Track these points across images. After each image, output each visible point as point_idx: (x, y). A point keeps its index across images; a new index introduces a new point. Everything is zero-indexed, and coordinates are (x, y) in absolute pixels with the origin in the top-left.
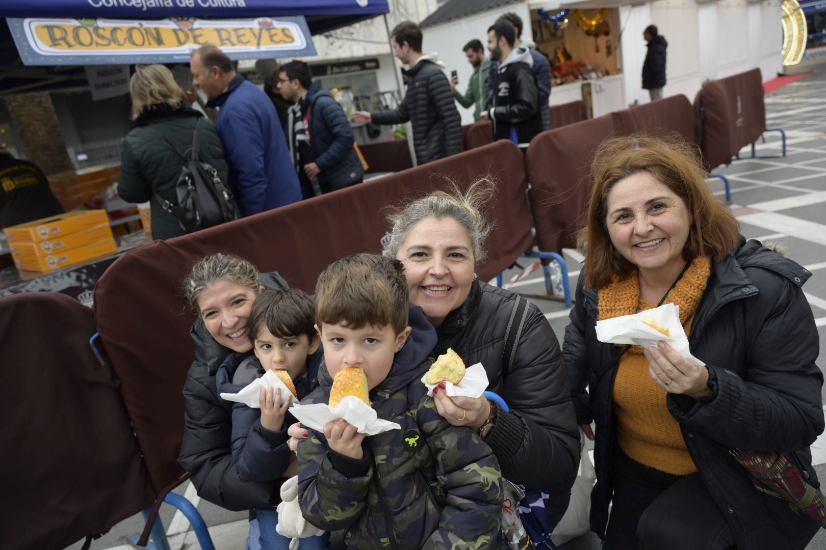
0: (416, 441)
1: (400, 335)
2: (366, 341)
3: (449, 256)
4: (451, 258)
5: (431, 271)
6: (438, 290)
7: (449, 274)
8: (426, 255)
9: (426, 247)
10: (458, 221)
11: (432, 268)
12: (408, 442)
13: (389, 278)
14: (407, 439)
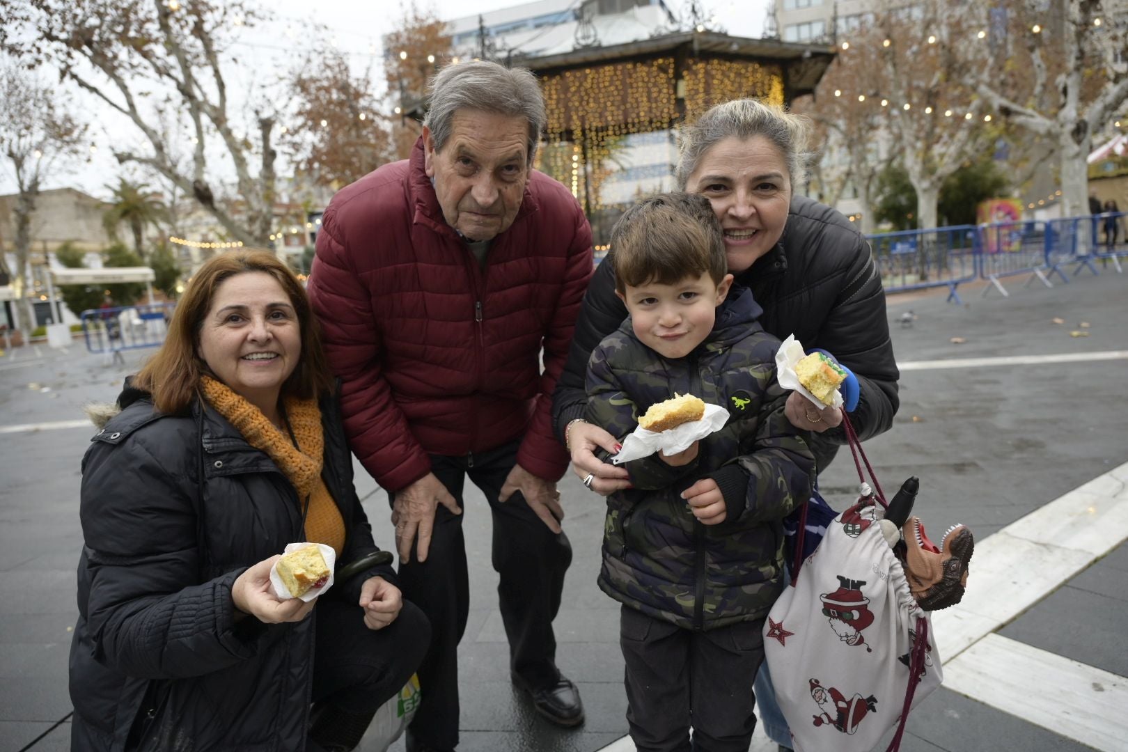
0: (745, 405)
1: (720, 285)
2: (683, 297)
3: (756, 188)
4: (759, 191)
5: (732, 211)
6: (740, 236)
7: (758, 214)
8: (726, 188)
9: (725, 179)
10: (771, 140)
11: (733, 206)
12: (735, 401)
13: (700, 217)
14: (734, 398)
